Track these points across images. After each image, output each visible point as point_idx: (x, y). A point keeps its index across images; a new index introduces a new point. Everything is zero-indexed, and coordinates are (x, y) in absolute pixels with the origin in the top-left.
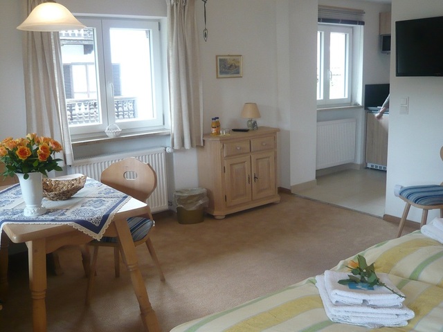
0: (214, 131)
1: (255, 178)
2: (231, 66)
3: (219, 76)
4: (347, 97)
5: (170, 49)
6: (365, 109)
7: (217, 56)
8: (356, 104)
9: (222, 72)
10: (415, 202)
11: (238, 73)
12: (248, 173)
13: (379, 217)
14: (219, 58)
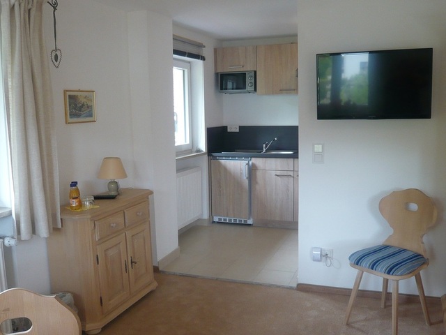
0: (74, 203)
1: (132, 262)
2: (83, 105)
3: (70, 120)
4: (188, 142)
5: (9, 76)
6: (208, 156)
7: (65, 91)
8: (199, 151)
9: (72, 115)
10: (372, 268)
11: (91, 115)
12: (124, 258)
13: (291, 288)
14: (68, 93)
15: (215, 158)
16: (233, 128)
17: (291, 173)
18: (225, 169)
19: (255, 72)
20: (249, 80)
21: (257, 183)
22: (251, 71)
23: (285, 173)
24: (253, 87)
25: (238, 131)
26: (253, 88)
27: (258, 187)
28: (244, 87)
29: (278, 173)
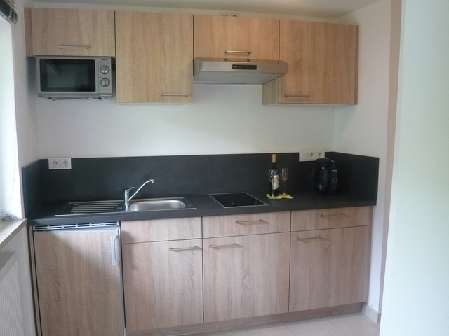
6: (28, 225)
15: (42, 228)
16: (60, 162)
17: (198, 243)
18: (68, 249)
19: (113, 61)
20: (101, 74)
21: (133, 267)
22: (104, 58)
23: (187, 244)
24: (110, 87)
25: (69, 167)
26: (109, 90)
27: (135, 274)
28: (91, 88)
29: (174, 245)
